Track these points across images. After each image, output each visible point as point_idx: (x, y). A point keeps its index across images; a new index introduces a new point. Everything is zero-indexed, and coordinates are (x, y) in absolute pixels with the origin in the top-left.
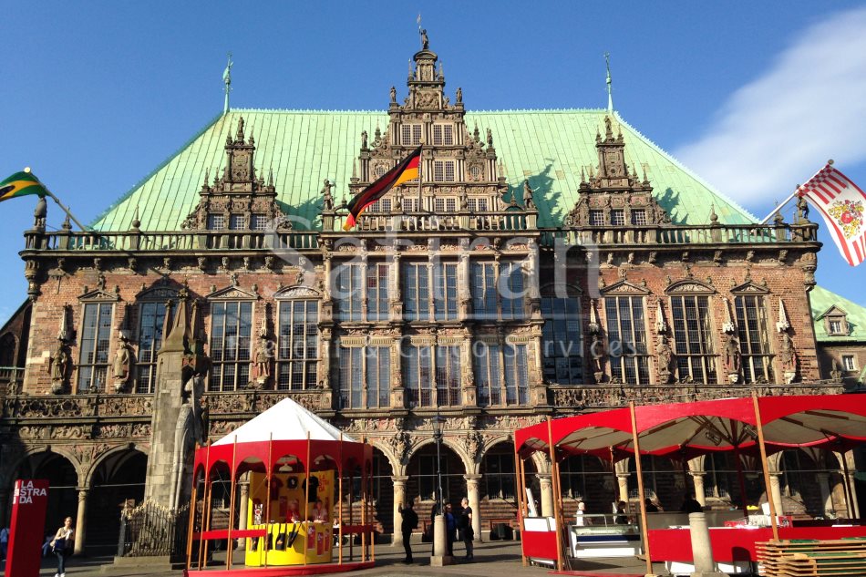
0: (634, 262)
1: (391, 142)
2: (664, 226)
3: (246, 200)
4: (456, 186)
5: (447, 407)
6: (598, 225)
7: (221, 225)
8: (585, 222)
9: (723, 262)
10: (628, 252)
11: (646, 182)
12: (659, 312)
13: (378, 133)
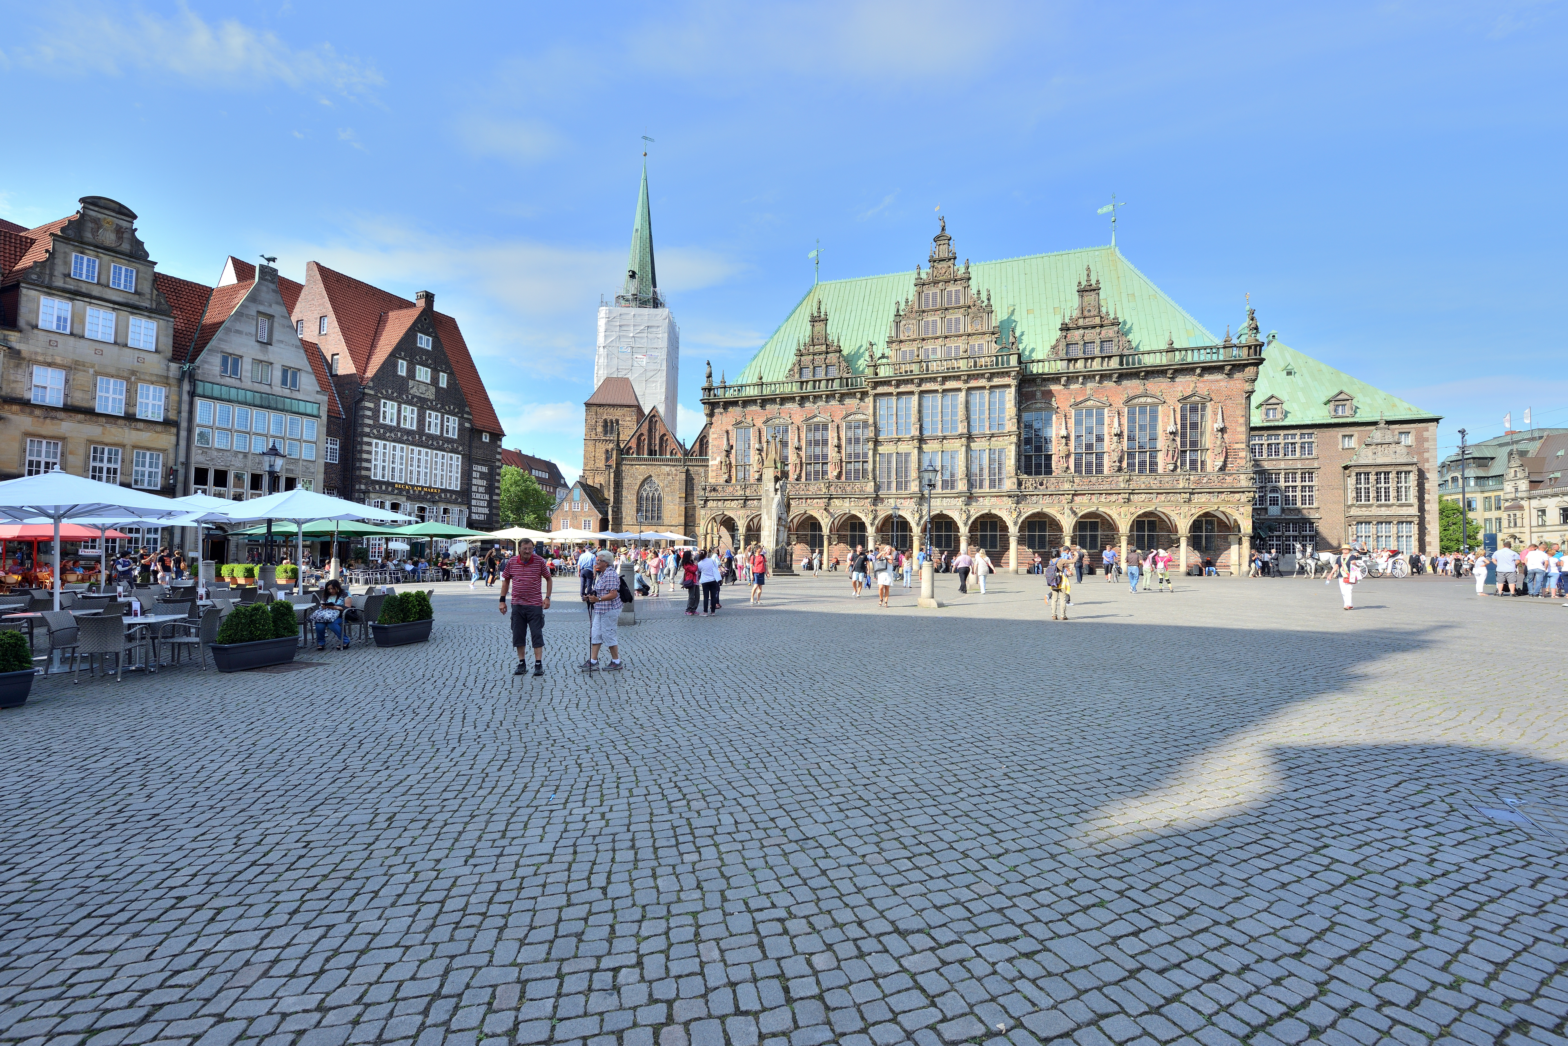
0: (1100, 382)
1: (916, 307)
2: (1126, 352)
3: (823, 356)
4: (961, 336)
5: (948, 491)
6: (1072, 356)
7: (808, 375)
8: (1062, 354)
9: (1172, 379)
10: (1094, 376)
11: (1116, 318)
12: (1116, 420)
13: (907, 302)
